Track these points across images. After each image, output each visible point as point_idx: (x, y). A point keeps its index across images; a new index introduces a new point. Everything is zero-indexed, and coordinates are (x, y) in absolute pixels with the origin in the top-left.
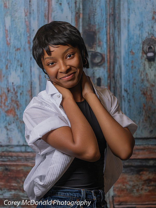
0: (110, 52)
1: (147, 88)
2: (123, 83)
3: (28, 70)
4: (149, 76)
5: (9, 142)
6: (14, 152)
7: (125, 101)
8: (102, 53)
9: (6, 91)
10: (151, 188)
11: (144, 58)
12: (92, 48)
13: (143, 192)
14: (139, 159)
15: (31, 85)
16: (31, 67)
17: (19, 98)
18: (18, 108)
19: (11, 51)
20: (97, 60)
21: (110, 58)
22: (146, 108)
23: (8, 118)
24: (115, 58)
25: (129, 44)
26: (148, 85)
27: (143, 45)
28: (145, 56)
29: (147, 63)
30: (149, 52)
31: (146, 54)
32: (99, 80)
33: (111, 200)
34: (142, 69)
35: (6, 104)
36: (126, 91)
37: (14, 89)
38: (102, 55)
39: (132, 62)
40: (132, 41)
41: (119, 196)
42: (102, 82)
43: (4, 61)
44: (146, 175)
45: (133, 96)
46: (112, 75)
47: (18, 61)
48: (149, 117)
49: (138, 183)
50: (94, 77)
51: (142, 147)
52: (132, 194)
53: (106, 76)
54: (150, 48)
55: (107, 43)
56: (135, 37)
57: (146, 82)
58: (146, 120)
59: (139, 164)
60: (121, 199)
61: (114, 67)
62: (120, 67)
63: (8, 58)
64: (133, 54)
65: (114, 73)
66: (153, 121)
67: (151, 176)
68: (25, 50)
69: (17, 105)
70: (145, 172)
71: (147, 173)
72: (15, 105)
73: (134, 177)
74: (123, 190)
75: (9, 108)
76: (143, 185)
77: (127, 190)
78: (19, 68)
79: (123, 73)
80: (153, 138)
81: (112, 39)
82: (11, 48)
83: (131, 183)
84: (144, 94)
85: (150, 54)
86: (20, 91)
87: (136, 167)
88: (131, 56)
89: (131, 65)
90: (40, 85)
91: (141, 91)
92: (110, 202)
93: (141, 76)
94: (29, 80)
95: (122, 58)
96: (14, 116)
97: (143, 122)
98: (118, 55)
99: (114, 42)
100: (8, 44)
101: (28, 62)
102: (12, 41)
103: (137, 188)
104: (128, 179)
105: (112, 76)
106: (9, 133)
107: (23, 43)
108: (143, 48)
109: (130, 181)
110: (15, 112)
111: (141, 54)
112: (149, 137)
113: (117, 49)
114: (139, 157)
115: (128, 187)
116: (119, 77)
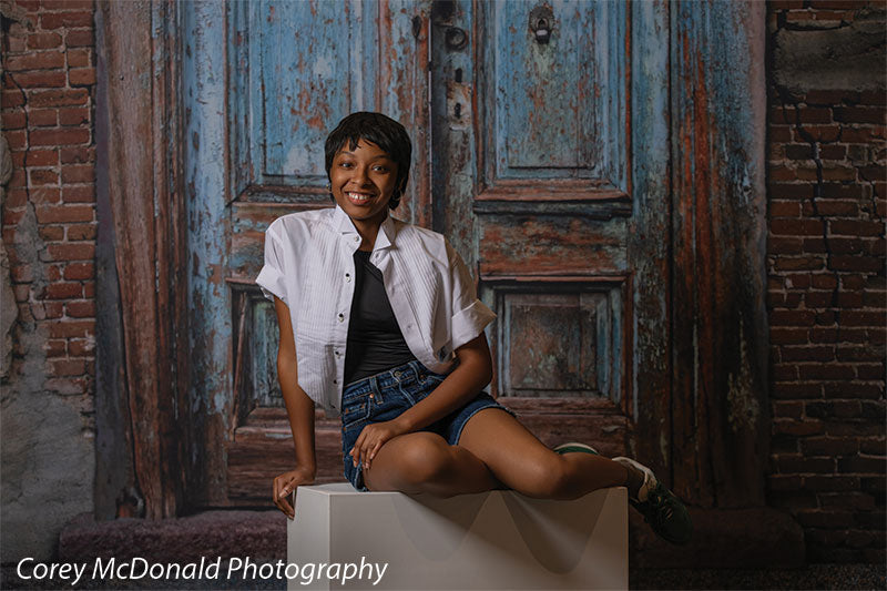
0: (477, 27)
1: (536, 86)
2: (498, 78)
3: (344, 55)
4: (539, 65)
5: (312, 170)
6: (319, 187)
7: (500, 107)
8: (464, 29)
9: (309, 88)
10: (541, 249)
11: (531, 39)
12: (449, 21)
13: (528, 256)
14: (521, 201)
15: (350, 78)
16: (349, 50)
17: (329, 99)
18: (327, 117)
19: (318, 23)
20: (456, 41)
21: (477, 37)
22: (533, 119)
23: (310, 132)
24: (485, 36)
25: (508, 15)
26: (538, 82)
27: (531, 17)
28: (533, 34)
29: (536, 46)
30: (540, 29)
31: (535, 32)
32: (459, 72)
33: (476, 268)
34: (528, 56)
35: (309, 109)
36: (502, 90)
37: (322, 86)
38: (464, 33)
39: (513, 44)
40: (513, 11)
41: (488, 262)
42: (464, 75)
43: (306, 39)
44: (534, 228)
45: (514, 100)
46: (480, 64)
47: (329, 39)
48: (539, 133)
49: (520, 241)
50: (451, 67)
51: (526, 182)
52: (510, 259)
53: (471, 66)
54: (542, 22)
55: (472, 13)
56: (517, 5)
57: (533, 77)
58: (534, 139)
59: (522, 209)
60: (492, 267)
61: (483, 51)
62: (493, 52)
63: (313, 34)
64: (515, 31)
65: (483, 62)
66: (546, 140)
67: (542, 229)
68: (340, 23)
69: (326, 110)
70: (531, 223)
71: (535, 224)
72: (323, 111)
73: (514, 231)
74: (495, 252)
75: (313, 115)
76: (528, 243)
77: (502, 251)
78: (330, 51)
79: (498, 62)
80: (544, 168)
81: (480, 7)
82: (319, 18)
83: (509, 241)
84: (532, 96)
85: (542, 33)
86: (331, 89)
87: (517, 214)
88: (510, 35)
89: (510, 49)
90: (363, 79)
91: (527, 91)
92: (473, 271)
93: (526, 66)
94: (346, 70)
95: (497, 38)
96: (321, 129)
97: (529, 141)
98: (490, 32)
99: (483, 11)
100: (314, 13)
101: (345, 43)
102: (320, 7)
103: (518, 248)
104: (503, 234)
105: (480, 67)
106: (312, 156)
107: (338, 11)
108: (530, 22)
109: (506, 237)
110: (323, 122)
111: (526, 32)
112: (538, 165)
113: (488, 24)
114: (522, 198)
115: (504, 246)
116: (491, 68)
